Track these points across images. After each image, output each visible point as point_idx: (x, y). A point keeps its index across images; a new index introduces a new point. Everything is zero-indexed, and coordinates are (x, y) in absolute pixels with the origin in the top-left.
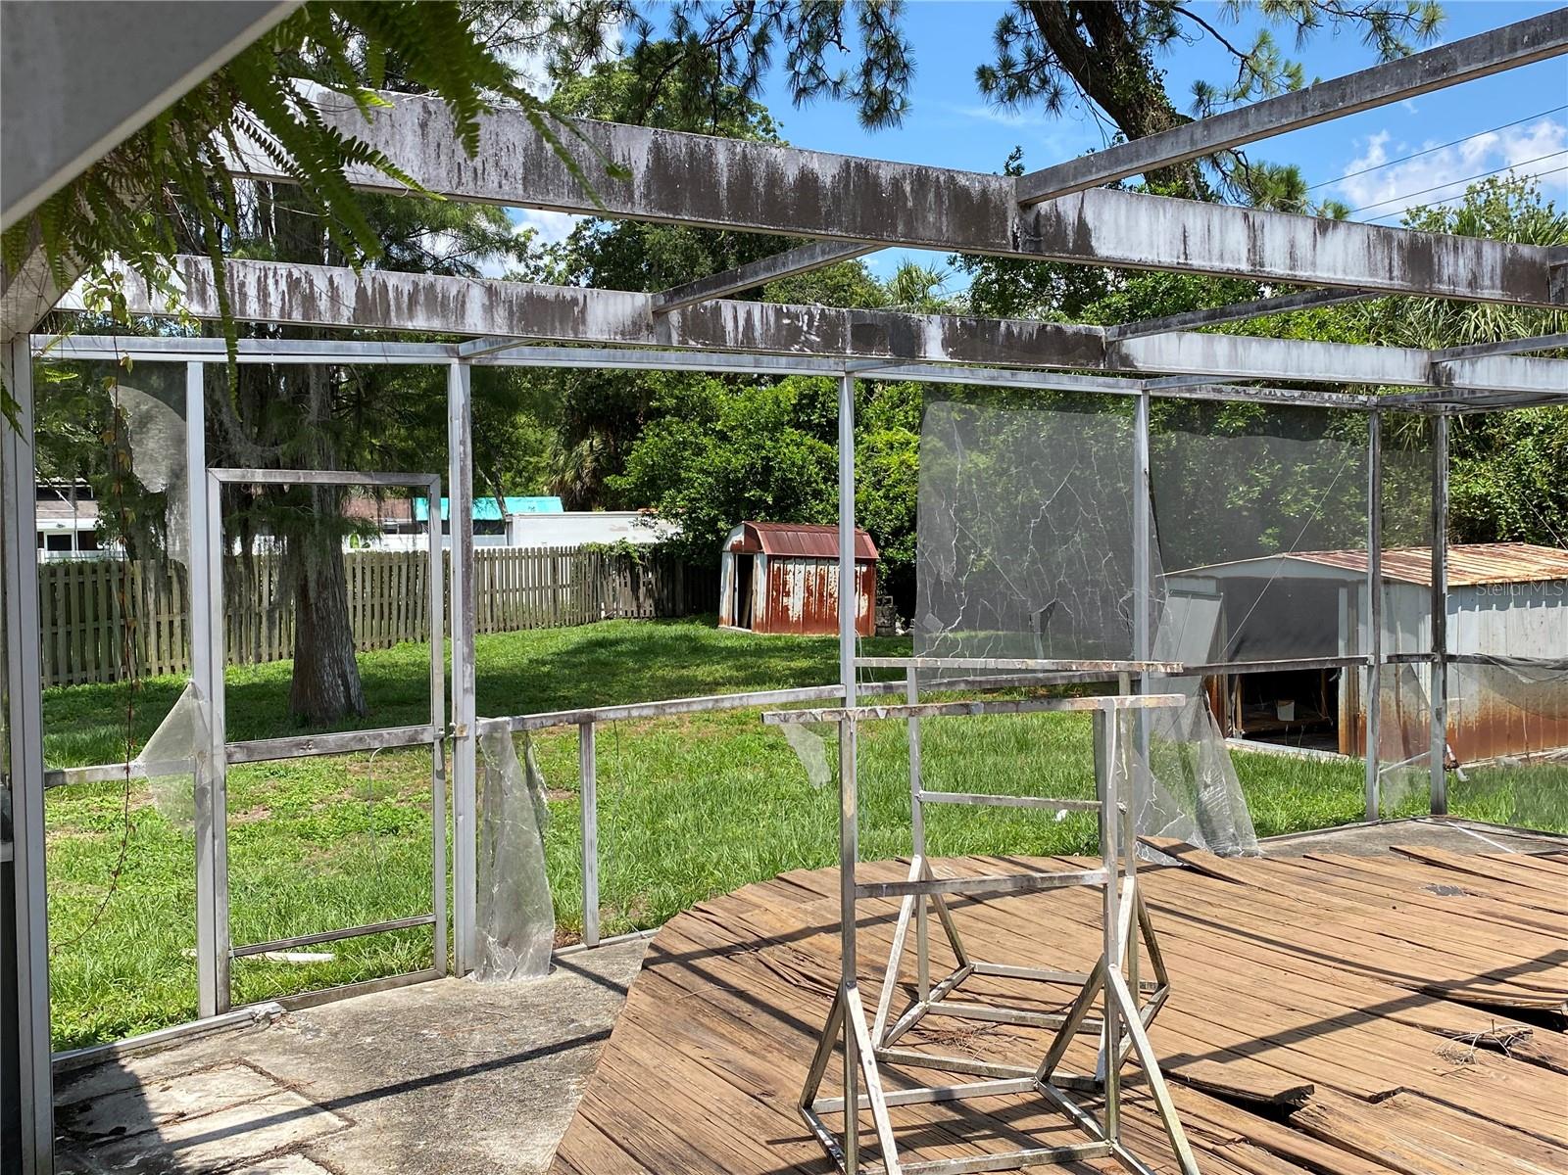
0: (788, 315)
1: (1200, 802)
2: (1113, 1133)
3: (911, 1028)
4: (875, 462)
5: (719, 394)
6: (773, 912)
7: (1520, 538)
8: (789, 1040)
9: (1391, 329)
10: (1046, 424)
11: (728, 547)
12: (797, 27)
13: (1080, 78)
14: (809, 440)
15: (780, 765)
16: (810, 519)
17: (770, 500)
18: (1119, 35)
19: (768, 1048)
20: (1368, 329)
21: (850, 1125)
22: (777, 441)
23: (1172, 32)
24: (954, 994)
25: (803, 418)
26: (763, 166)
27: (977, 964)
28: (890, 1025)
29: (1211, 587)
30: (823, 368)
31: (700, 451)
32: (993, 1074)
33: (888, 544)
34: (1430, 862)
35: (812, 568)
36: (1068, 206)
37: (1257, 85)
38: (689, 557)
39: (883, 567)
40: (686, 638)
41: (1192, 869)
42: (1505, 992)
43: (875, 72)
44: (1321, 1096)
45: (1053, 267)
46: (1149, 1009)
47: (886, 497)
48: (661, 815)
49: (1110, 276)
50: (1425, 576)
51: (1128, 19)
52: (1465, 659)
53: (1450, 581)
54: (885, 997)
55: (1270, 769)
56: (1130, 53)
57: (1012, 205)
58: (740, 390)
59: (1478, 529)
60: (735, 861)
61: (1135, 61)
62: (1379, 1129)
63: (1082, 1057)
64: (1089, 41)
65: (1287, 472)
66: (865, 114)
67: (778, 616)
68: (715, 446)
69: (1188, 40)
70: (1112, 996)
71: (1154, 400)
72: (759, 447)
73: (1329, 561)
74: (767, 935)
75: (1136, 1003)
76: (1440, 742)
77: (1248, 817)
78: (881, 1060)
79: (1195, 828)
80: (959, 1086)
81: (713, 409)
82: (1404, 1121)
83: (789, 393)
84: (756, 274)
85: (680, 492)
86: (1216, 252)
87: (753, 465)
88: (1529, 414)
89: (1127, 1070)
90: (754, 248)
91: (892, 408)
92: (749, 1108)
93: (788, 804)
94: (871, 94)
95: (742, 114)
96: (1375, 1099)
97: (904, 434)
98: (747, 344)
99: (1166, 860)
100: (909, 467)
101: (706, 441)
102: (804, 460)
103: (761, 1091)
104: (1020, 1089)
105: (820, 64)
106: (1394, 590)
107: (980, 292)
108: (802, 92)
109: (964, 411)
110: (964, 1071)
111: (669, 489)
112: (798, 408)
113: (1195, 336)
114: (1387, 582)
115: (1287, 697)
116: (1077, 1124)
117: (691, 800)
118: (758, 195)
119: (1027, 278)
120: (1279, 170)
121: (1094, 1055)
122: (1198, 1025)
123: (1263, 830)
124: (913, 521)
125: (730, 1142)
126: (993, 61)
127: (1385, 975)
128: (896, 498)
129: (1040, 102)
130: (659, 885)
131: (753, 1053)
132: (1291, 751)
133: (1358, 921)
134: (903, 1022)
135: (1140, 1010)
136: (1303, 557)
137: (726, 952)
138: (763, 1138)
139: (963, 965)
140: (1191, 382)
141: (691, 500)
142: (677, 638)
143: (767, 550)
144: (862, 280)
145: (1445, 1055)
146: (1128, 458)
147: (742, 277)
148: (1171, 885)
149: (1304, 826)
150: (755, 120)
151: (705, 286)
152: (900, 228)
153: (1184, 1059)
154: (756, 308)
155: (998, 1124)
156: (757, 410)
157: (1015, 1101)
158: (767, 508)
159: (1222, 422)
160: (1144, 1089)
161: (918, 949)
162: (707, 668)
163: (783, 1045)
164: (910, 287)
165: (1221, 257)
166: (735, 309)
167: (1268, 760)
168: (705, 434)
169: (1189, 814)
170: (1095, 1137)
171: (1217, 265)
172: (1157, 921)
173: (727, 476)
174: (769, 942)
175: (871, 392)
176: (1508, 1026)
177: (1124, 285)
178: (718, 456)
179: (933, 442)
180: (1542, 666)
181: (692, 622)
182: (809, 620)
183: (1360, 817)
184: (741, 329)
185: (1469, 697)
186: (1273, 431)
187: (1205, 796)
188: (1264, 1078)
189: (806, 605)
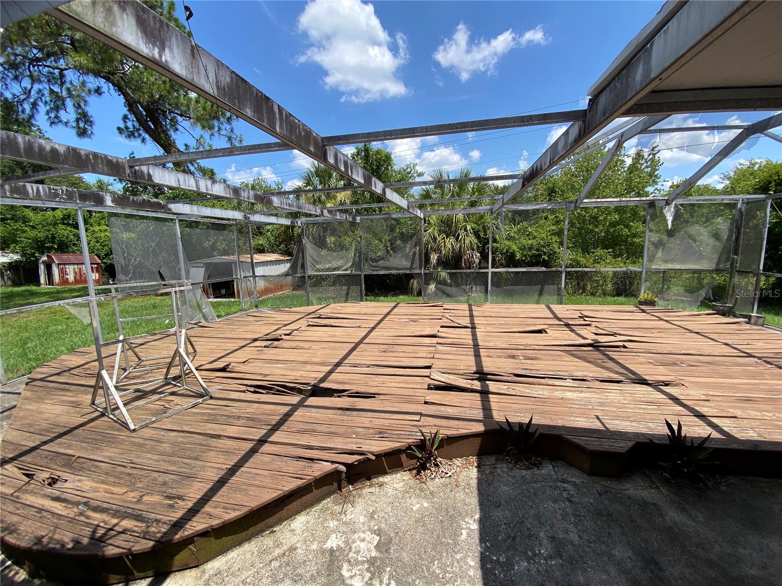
0: (53, 189)
1: (203, 313)
2: (184, 384)
3: (125, 378)
4: (95, 235)
5: (30, 214)
6: (74, 360)
7: (270, 252)
8: (85, 390)
9: (239, 208)
10: (152, 225)
11: (41, 261)
12: (49, 103)
13: (150, 135)
14: (69, 228)
15: (71, 323)
16: (73, 252)
17: (56, 247)
18: (161, 127)
19: (78, 394)
20: (233, 208)
21: (108, 403)
22: (56, 229)
23: (177, 129)
24: (138, 367)
25: (66, 222)
26: (37, 144)
27: (144, 359)
28: (118, 378)
29: (202, 265)
30: (71, 206)
31: (24, 232)
32: (151, 382)
33: (104, 258)
34: (254, 316)
35: (76, 266)
36: (144, 169)
37: (201, 147)
38: (25, 265)
39: (103, 265)
40: (27, 291)
41: (202, 327)
42: (269, 337)
43: (80, 122)
44: (233, 364)
45: (148, 185)
46: (192, 358)
47: (101, 245)
48: (25, 344)
49: (166, 189)
50: (249, 260)
51: (164, 123)
52: (259, 276)
53: (255, 261)
54: (116, 372)
55: (220, 304)
56: (165, 132)
57: (127, 166)
58: (38, 213)
59: (261, 250)
60: (57, 351)
61: (167, 135)
62: (246, 367)
63: (175, 371)
64: (152, 127)
65: (218, 239)
66: (78, 133)
67: (64, 281)
68: (30, 230)
69: (182, 132)
70: (181, 356)
71: (180, 221)
72: (49, 231)
73: (229, 258)
74: (72, 367)
75: (188, 357)
76: (256, 293)
77: (214, 314)
78: (116, 388)
79: (202, 318)
80: (141, 387)
81: (28, 218)
82: (250, 364)
83: (59, 214)
84: (39, 176)
85: (17, 245)
86: (187, 185)
87: (47, 236)
88: (269, 227)
89: (188, 371)
90: (38, 168)
91: (100, 220)
92: (72, 410)
93: (76, 333)
94: (79, 128)
95: (29, 126)
96: (244, 362)
97: (105, 227)
98: (38, 196)
99: (195, 326)
100: (108, 237)
101: (26, 228)
102: (68, 234)
103: (76, 405)
104: (160, 382)
105: (59, 115)
106: (243, 263)
107: (126, 190)
108: (52, 123)
109: (126, 222)
110: (143, 383)
111: (12, 244)
112: (63, 219)
113: (188, 205)
114: (241, 262)
115: (223, 288)
116: (175, 385)
117: (37, 338)
118: (36, 153)
119: (141, 187)
120: (209, 169)
121: (178, 370)
122: (204, 358)
123: (219, 316)
124: (111, 251)
125: (67, 420)
126: (122, 126)
127: (245, 339)
128: (105, 245)
129: (139, 141)
130: (28, 363)
131: (72, 397)
132: (225, 300)
133: (240, 330)
134: (122, 377)
135: (189, 359)
136: (224, 257)
137: (58, 374)
138: (79, 416)
139: (140, 360)
140: (189, 216)
141: (22, 247)
142: (23, 291)
143: (57, 262)
144: (83, 182)
145: (258, 351)
146: (175, 234)
147: (33, 177)
148: (197, 331)
149: (228, 314)
150: (35, 129)
151: (18, 178)
152: (90, 168)
153: (201, 365)
154: (41, 186)
155: (154, 392)
156: (46, 219)
157: (158, 386)
158: (55, 249)
159: (200, 227)
160: (192, 374)
161: (126, 359)
162: (38, 299)
163: (82, 393)
164: (101, 186)
165: (189, 186)
166: (32, 186)
167: (219, 302)
168: (26, 226)
169: (201, 315)
170: (179, 387)
171: (188, 188)
172: (192, 339)
173: (37, 240)
174: (73, 368)
175: (91, 215)
176: (270, 342)
177: (170, 191)
178: (32, 233)
179: (115, 230)
180: (274, 276)
181: (29, 286)
182: (76, 281)
183: (241, 310)
184: (35, 192)
185: (261, 284)
186: (214, 229)
187: (204, 311)
188: (220, 364)
189: (75, 277)
